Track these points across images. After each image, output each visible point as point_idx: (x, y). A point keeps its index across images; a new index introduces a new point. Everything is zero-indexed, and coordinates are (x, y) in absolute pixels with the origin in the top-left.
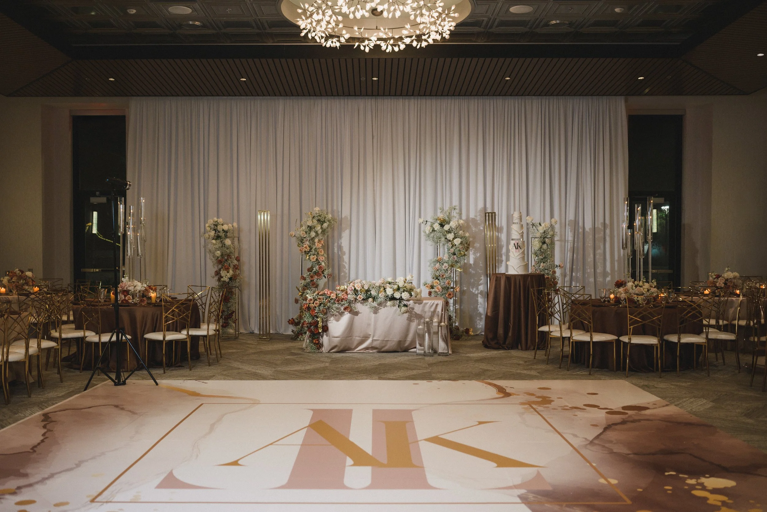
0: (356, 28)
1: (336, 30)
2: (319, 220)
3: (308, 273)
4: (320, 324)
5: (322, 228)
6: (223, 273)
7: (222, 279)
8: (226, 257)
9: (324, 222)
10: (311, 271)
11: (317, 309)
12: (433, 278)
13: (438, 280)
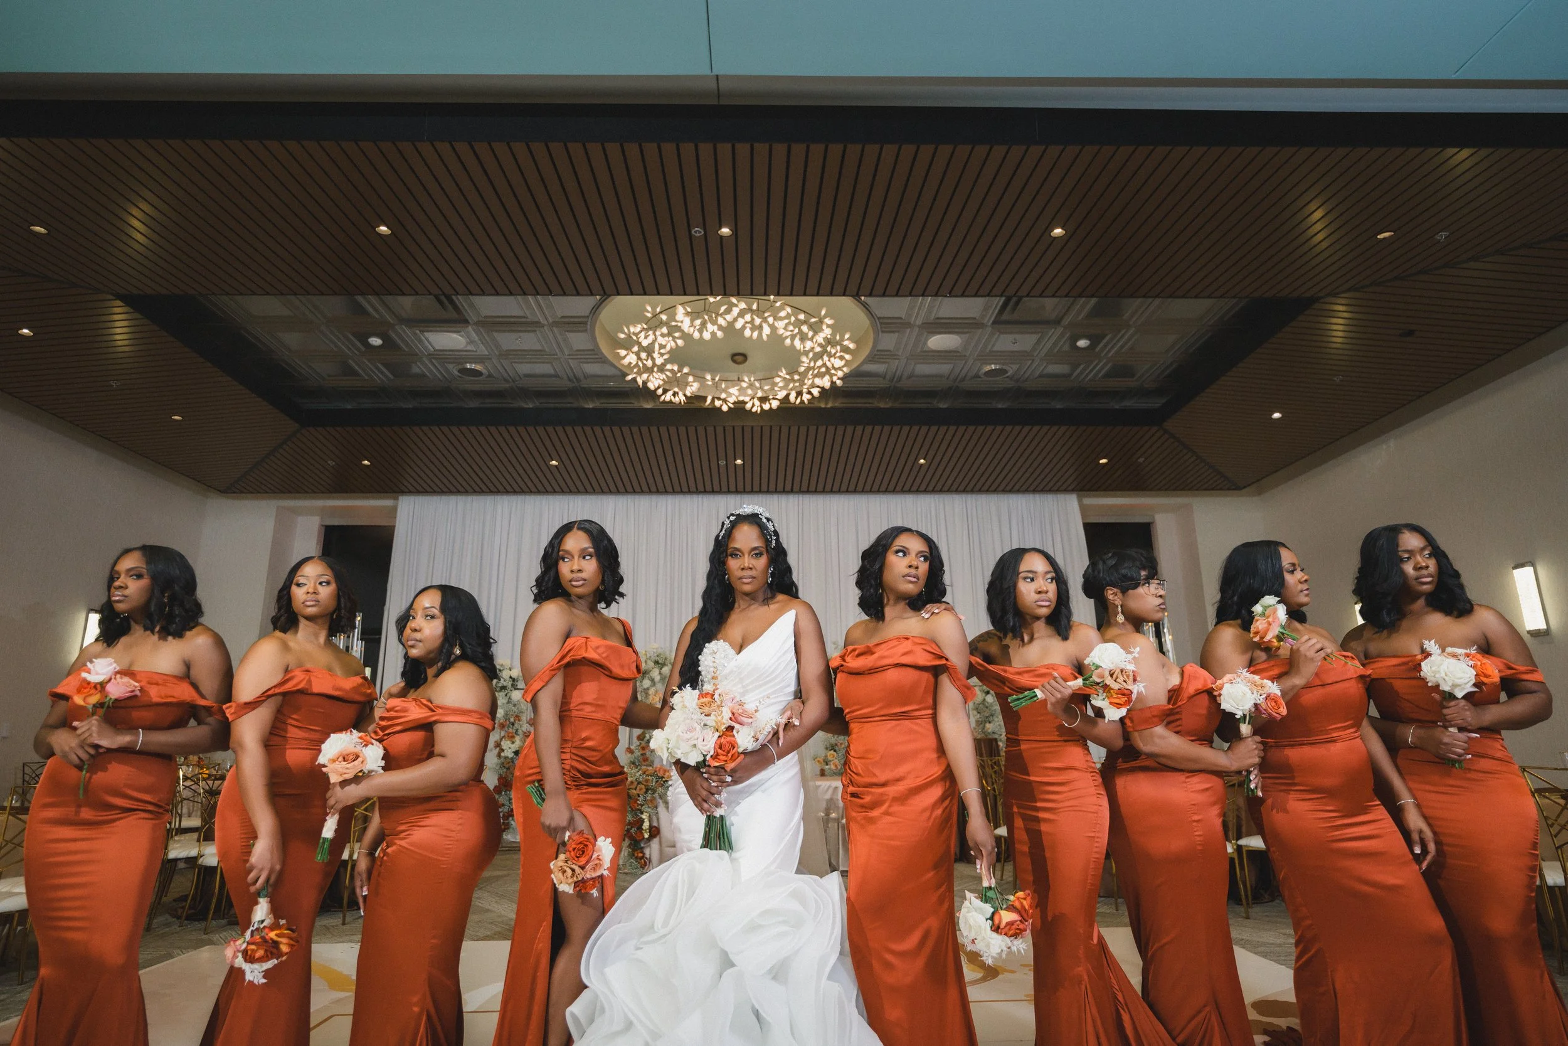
0: (709, 377)
1: (679, 375)
2: (656, 662)
3: (638, 743)
4: (646, 825)
5: (660, 673)
6: (506, 744)
7: (502, 754)
8: (512, 720)
9: (664, 665)
10: (642, 740)
11: (641, 798)
12: (827, 748)
13: (835, 751)
